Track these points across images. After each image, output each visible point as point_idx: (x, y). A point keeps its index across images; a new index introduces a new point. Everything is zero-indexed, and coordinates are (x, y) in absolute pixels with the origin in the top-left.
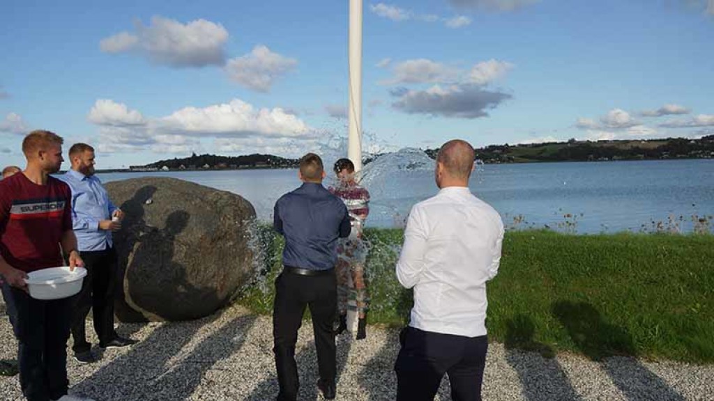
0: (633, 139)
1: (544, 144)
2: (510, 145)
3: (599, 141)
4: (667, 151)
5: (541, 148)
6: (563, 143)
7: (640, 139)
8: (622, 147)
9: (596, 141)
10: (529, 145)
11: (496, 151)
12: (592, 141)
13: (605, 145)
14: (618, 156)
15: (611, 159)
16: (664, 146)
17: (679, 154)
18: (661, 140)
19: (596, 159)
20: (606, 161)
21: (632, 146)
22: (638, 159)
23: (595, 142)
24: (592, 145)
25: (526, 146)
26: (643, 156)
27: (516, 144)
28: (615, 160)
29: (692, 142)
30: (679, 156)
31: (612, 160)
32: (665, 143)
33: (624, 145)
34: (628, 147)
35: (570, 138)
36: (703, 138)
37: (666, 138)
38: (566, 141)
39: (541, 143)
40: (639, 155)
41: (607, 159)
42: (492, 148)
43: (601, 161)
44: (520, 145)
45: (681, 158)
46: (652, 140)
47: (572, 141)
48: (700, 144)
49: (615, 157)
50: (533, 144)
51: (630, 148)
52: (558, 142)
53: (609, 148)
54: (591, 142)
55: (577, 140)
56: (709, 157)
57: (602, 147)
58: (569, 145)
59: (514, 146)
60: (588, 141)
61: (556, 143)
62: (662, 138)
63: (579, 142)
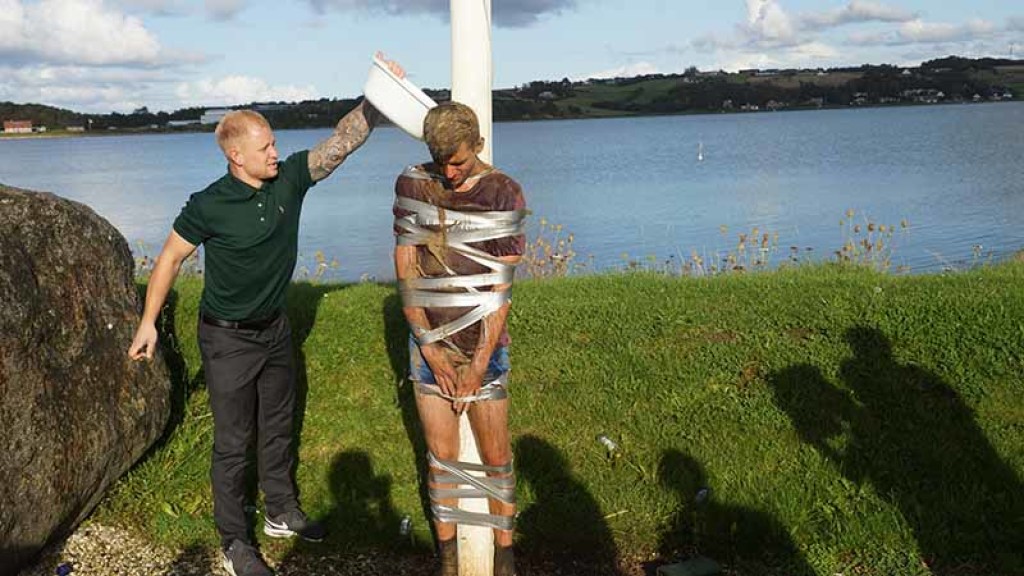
0: (802, 68)
1: (639, 79)
2: (572, 80)
3: (741, 72)
4: (863, 92)
5: (633, 88)
6: (674, 76)
7: (815, 68)
8: (784, 84)
9: (737, 72)
10: (610, 80)
11: (546, 93)
12: (729, 71)
13: (752, 80)
14: (777, 101)
15: (764, 108)
16: (856, 80)
17: (884, 96)
18: (851, 70)
19: (737, 108)
20: (755, 111)
21: (801, 83)
22: (813, 107)
23: (733, 74)
24: (729, 81)
25: (603, 81)
26: (821, 100)
27: (584, 79)
28: (771, 110)
29: (906, 72)
30: (882, 100)
31: (765, 111)
32: (859, 76)
33: (786, 80)
34: (794, 83)
35: (688, 67)
36: (924, 64)
37: (859, 65)
38: (680, 72)
39: (633, 75)
40: (813, 100)
41: (757, 108)
42: (538, 87)
43: (745, 111)
44: (591, 80)
45: (888, 104)
46: (836, 70)
47: (691, 72)
48: (918, 76)
49: (771, 103)
50: (617, 79)
51: (798, 85)
52: (665, 74)
53: (759, 86)
54: (726, 74)
55: (701, 69)
56: (935, 101)
57: (748, 84)
58: (686, 80)
59: (581, 83)
60: (721, 71)
61: (661, 76)
62: (854, 65)
63: (704, 73)
